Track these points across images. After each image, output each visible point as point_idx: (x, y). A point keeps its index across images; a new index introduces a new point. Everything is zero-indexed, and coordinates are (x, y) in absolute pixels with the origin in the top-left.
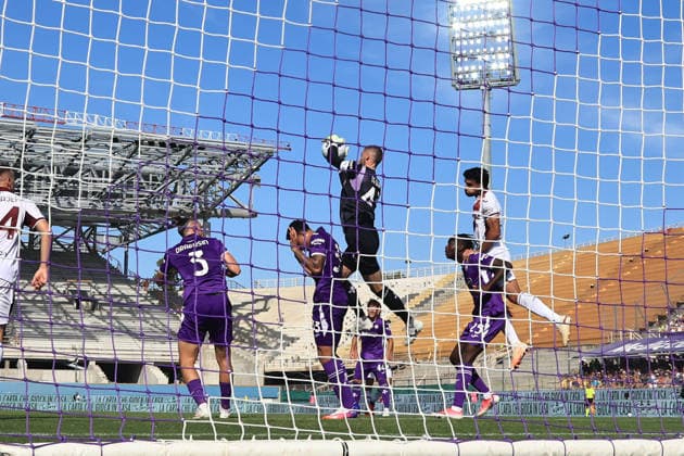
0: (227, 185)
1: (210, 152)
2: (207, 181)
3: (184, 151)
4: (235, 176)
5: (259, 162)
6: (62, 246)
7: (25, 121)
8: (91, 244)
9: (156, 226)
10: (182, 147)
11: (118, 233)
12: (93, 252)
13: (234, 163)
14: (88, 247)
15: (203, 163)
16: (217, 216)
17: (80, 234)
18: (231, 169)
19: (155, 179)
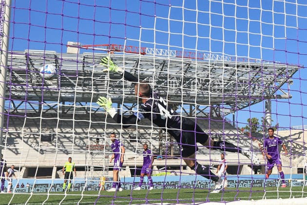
0: (278, 84)
1: (270, 70)
2: (269, 82)
3: (258, 69)
4: (281, 80)
5: (292, 74)
6: (205, 114)
7: (182, 58)
8: (218, 113)
9: (247, 103)
10: (257, 68)
11: (230, 107)
12: (219, 116)
13: (280, 74)
14: (216, 114)
15: (267, 74)
16: (274, 98)
17: (212, 108)
18: (280, 77)
19: (245, 82)
